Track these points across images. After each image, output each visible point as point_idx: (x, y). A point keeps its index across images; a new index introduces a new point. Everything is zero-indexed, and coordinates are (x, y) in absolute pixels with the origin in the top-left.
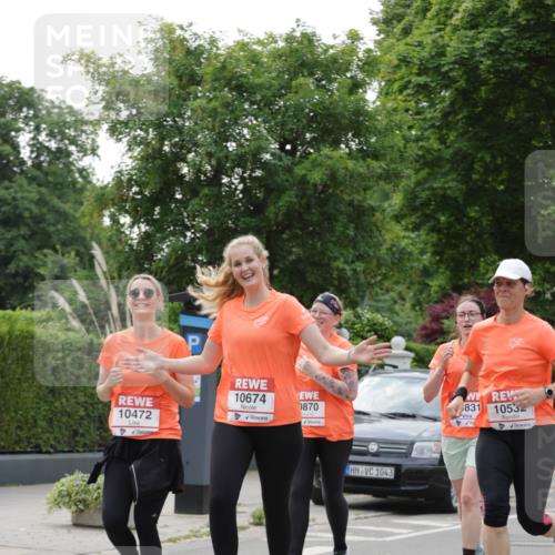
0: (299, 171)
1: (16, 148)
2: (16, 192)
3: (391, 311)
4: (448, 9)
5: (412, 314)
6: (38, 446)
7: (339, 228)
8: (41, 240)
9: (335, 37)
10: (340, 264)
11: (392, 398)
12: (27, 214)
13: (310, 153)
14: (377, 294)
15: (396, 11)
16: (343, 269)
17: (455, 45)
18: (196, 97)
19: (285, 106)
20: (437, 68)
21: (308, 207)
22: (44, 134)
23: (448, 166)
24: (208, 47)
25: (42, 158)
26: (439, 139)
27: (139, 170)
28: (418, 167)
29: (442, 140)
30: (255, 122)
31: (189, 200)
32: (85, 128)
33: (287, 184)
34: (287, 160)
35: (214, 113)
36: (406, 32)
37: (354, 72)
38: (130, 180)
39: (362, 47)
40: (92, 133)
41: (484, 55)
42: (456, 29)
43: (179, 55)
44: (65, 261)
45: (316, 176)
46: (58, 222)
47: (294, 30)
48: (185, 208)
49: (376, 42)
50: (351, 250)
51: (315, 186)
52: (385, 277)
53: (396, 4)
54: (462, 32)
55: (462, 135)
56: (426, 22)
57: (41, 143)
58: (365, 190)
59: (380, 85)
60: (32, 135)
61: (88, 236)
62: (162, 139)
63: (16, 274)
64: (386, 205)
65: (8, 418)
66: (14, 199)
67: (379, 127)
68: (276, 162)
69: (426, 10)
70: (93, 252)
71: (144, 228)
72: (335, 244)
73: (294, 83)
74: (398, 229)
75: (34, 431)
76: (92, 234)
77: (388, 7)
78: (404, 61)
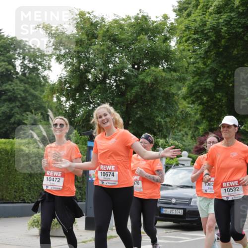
0: (141, 77)
1: (14, 66)
2: (14, 86)
3: (182, 140)
4: (207, 5)
5: (191, 141)
6: (24, 200)
7: (158, 103)
8: (26, 108)
9: (157, 17)
10: (159, 119)
11: (182, 179)
12: (19, 96)
13: (146, 69)
14: (175, 132)
15: (185, 6)
16: (161, 121)
17: (210, 21)
18: (95, 44)
19: (134, 48)
20: (202, 31)
21: (145, 93)
22: (27, 61)
23: (207, 75)
24: (100, 22)
25: (26, 71)
26: (203, 63)
27: (70, 77)
28: (194, 76)
29: (205, 64)
30: (121, 55)
31: (91, 90)
32: (45, 58)
33: (136, 83)
34: (135, 72)
35: (103, 52)
36: (189, 15)
37: (165, 33)
38: (65, 81)
39: (169, 22)
40: (48, 60)
41: (223, 26)
42: (211, 14)
43: (88, 25)
44: (36, 117)
45: (149, 80)
46: (33, 100)
47: (138, 14)
48: (90, 94)
49: (175, 19)
50: (164, 113)
51: (148, 84)
52: (179, 124)
53: (184, 2)
54: (214, 15)
55: (214, 61)
56: (197, 11)
57: (25, 65)
58: (170, 86)
59: (177, 39)
60: (21, 61)
61: (46, 106)
62: (80, 63)
63: (14, 123)
64: (180, 92)
65: (10, 187)
66: (13, 89)
67: (176, 57)
68: (131, 73)
69: (197, 5)
70: (49, 113)
71: (71, 102)
72: (157, 110)
73: (138, 38)
74: (185, 103)
75: (22, 193)
76: (48, 105)
77: (181, 4)
78: (188, 28)
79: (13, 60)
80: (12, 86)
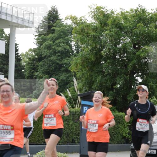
1: (71, 46)
60: (76, 42)
79: (70, 42)
80: (69, 60)
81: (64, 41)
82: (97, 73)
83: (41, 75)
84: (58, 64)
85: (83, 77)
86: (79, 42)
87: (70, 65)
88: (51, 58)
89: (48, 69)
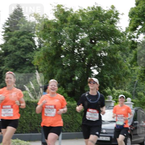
1: (34, 42)
79: (33, 38)
80: (32, 55)
81: (28, 37)
82: (58, 66)
83: (7, 69)
84: (22, 58)
85: (45, 71)
86: (41, 38)
87: (33, 59)
88: (16, 53)
89: (13, 63)
